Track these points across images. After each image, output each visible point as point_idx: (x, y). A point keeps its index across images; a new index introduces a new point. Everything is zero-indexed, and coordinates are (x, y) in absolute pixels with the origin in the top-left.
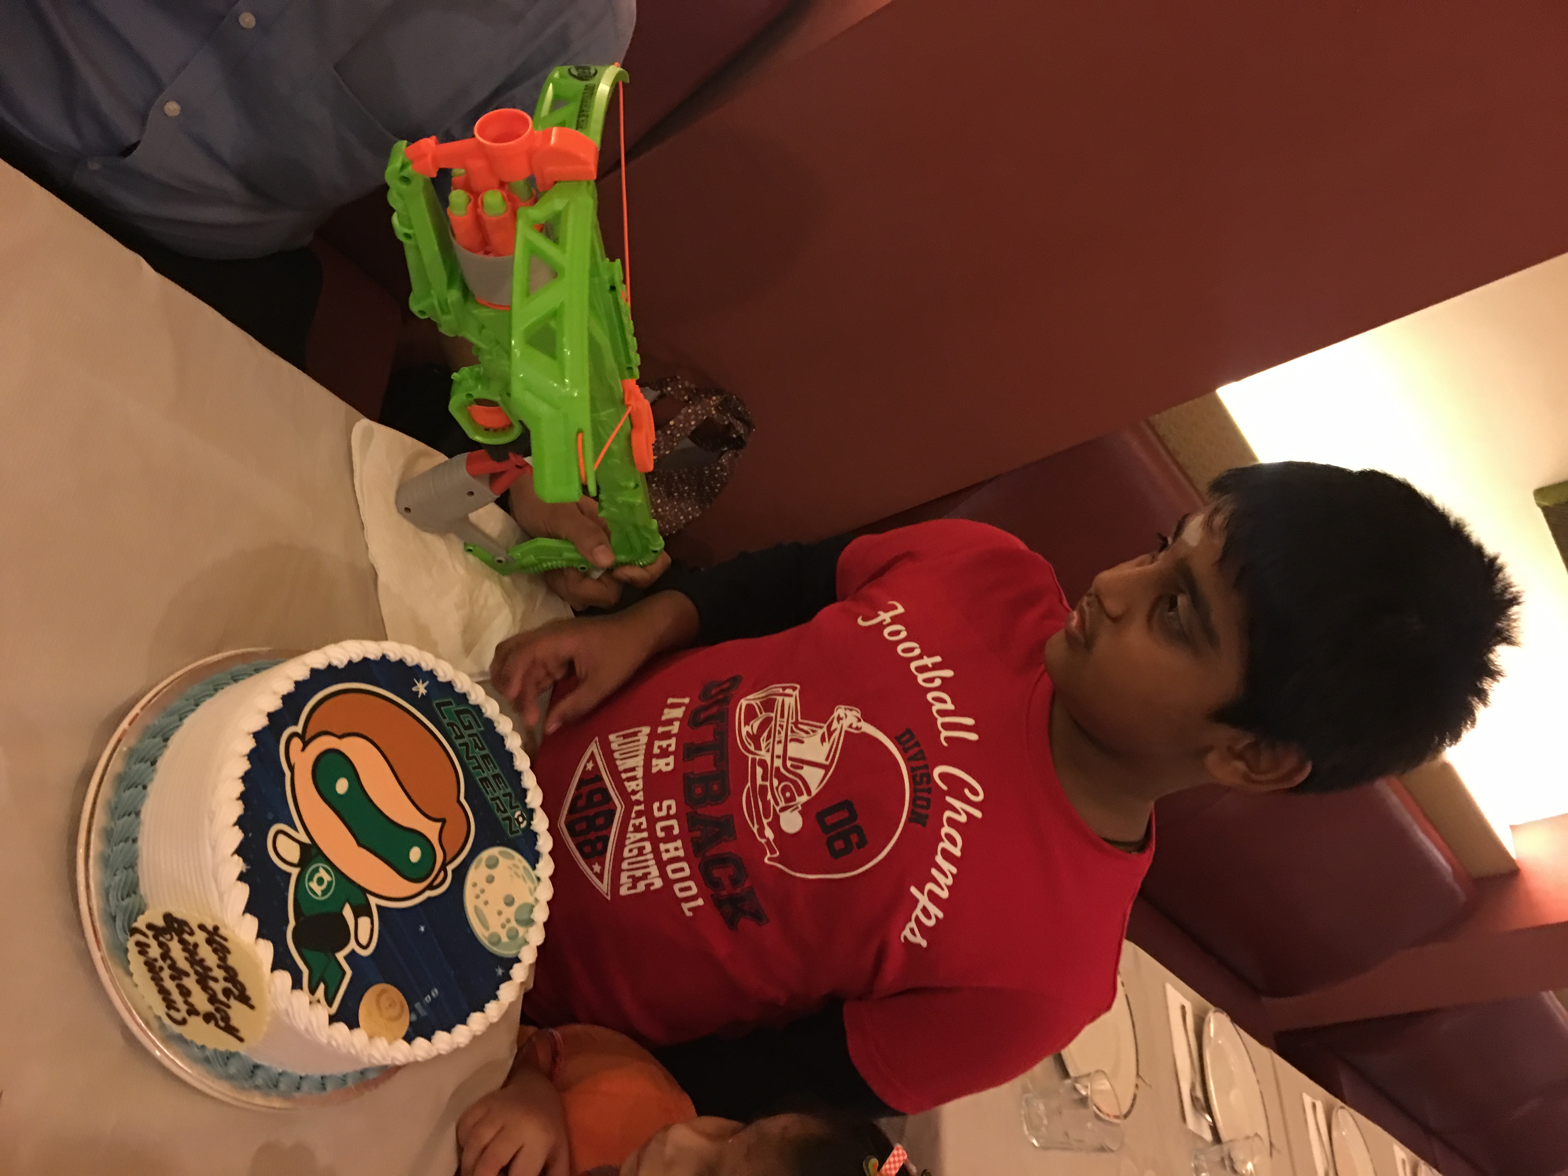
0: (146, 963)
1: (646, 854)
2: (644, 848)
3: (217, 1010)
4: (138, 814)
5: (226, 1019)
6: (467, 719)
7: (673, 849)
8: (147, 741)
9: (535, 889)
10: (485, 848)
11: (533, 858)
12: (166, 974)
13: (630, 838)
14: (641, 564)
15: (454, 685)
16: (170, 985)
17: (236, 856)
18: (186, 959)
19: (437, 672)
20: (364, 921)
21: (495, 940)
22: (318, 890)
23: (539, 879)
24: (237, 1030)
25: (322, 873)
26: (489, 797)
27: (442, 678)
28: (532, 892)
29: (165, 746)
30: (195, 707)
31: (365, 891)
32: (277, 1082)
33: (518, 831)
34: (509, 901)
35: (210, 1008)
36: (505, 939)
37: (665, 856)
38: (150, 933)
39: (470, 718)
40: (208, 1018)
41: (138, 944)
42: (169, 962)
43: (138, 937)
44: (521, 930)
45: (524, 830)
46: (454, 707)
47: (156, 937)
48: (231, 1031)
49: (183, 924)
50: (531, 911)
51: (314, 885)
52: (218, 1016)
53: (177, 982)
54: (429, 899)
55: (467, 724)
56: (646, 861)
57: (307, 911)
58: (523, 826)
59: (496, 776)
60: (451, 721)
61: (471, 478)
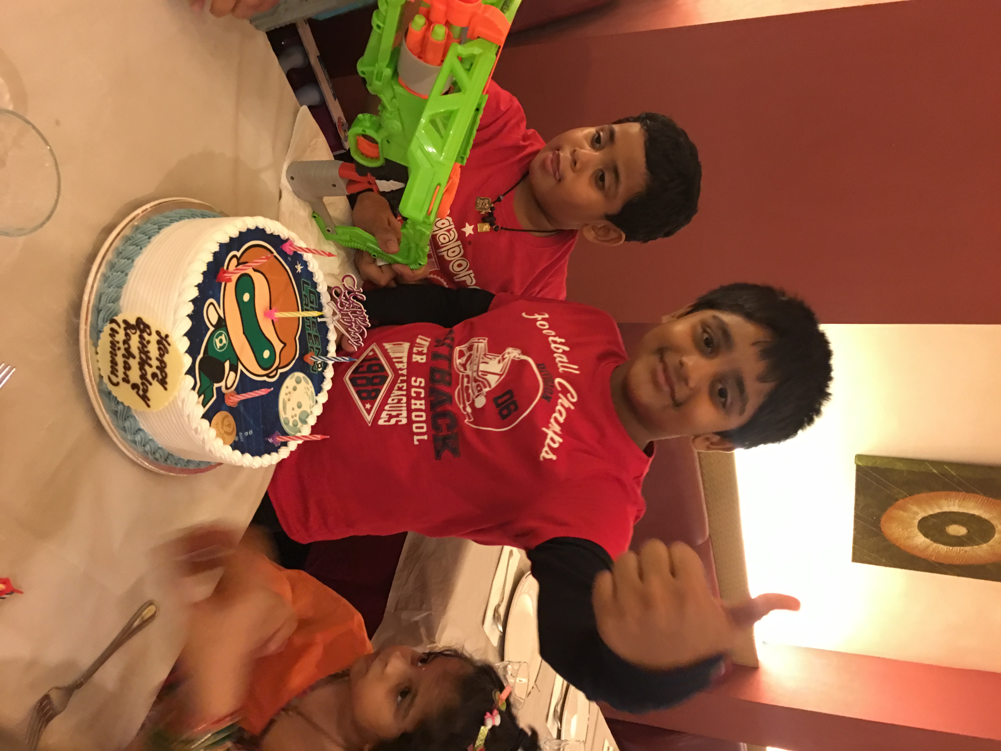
0: (112, 342)
1: (402, 403)
2: (402, 399)
3: (143, 384)
4: (133, 261)
5: (145, 391)
6: (313, 297)
7: (419, 404)
8: (149, 225)
9: (313, 406)
10: (297, 371)
11: (318, 390)
12: (120, 353)
13: (394, 393)
14: (411, 267)
15: (314, 275)
16: (120, 360)
17: (191, 303)
18: (139, 348)
19: (310, 264)
20: (232, 374)
21: (287, 422)
22: (219, 345)
23: (317, 402)
24: (149, 400)
25: (223, 337)
26: (309, 345)
27: (310, 269)
28: (312, 407)
29: (158, 232)
30: (179, 220)
31: (238, 359)
32: (146, 444)
33: (315, 371)
34: (299, 406)
35: (139, 381)
36: (291, 424)
37: (413, 407)
38: (123, 325)
39: (314, 298)
40: (135, 386)
41: (112, 329)
42: (126, 346)
43: (114, 326)
44: (300, 424)
45: (319, 372)
46: (309, 288)
47: (125, 329)
48: (145, 398)
49: (147, 326)
50: (307, 417)
51: (217, 341)
52: (141, 387)
53: (125, 359)
54: (265, 381)
55: (312, 300)
56: (402, 407)
57: (210, 354)
58: (320, 370)
59: (316, 336)
60: (306, 294)
61: (339, 177)
